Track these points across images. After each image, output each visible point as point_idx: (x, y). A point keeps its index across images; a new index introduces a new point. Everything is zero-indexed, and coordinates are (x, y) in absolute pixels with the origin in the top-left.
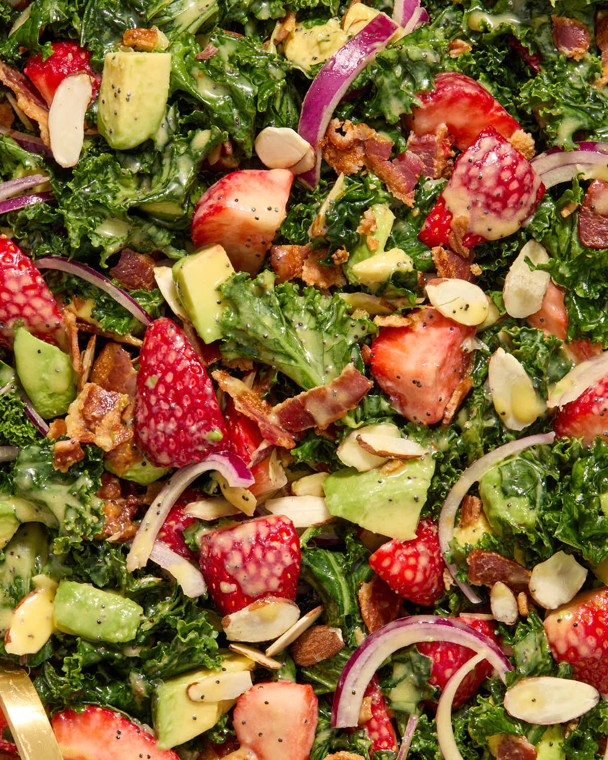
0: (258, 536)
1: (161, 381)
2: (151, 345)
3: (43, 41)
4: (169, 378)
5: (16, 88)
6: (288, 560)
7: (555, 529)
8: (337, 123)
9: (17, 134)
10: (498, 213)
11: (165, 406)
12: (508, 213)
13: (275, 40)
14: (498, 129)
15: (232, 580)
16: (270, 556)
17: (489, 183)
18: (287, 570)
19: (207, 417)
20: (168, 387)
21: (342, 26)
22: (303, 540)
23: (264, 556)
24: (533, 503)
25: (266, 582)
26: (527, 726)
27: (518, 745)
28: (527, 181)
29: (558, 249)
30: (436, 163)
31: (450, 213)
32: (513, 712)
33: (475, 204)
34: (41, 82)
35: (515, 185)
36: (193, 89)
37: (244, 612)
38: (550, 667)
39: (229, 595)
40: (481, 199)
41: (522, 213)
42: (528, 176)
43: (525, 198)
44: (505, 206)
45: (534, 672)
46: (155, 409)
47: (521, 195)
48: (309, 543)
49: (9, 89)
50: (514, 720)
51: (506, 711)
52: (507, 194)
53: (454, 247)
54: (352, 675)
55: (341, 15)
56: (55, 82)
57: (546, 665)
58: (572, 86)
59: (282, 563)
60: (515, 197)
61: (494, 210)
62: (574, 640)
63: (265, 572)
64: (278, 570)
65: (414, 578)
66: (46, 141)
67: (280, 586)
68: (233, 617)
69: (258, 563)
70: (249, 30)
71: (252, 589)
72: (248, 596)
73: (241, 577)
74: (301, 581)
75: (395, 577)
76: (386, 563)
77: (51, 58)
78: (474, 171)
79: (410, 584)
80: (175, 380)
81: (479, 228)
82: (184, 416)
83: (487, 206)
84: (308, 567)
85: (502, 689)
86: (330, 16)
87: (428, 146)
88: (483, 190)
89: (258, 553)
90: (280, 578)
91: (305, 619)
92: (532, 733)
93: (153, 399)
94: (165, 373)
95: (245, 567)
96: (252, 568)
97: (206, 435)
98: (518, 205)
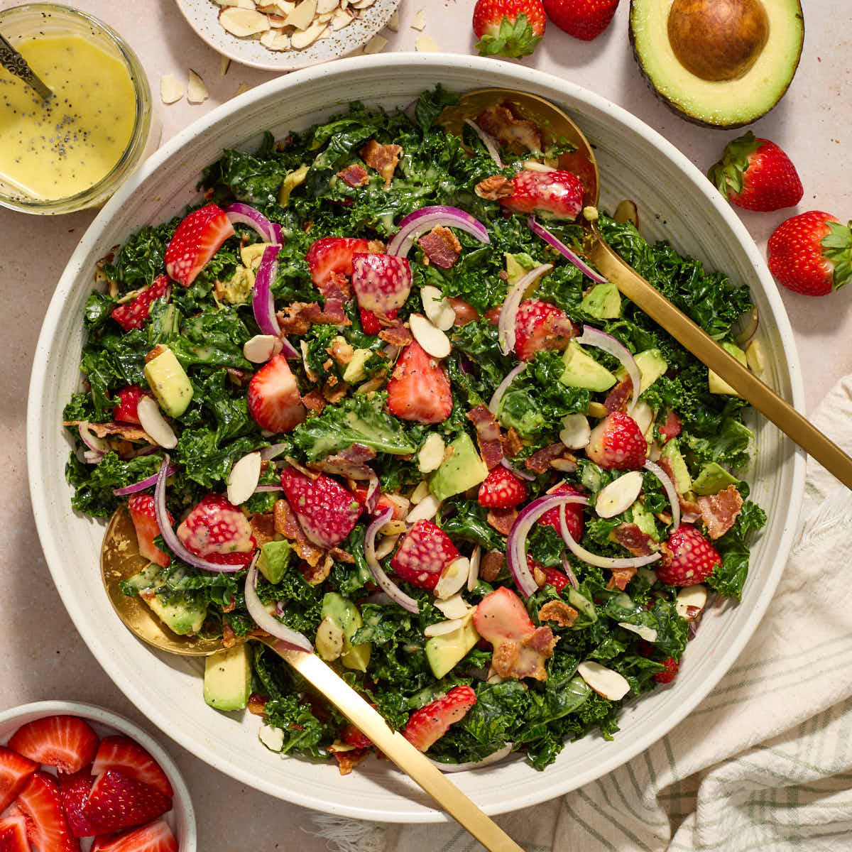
0: (415, 540)
1: (307, 497)
2: (289, 485)
3: (111, 398)
4: (310, 492)
5: (119, 431)
6: (439, 540)
7: (553, 413)
8: (280, 313)
9: (140, 451)
10: (394, 291)
11: (317, 508)
12: (398, 287)
13: (219, 301)
14: (358, 251)
15: (422, 572)
16: (430, 545)
17: (377, 281)
18: (443, 544)
19: (344, 498)
20: (312, 498)
21: (244, 267)
22: (439, 524)
23: (426, 547)
24: (534, 410)
25: (439, 559)
26: (620, 516)
27: (625, 529)
28: (393, 264)
29: (439, 281)
30: (343, 292)
31: (371, 312)
32: (608, 516)
33: (378, 297)
34: (129, 418)
35: (390, 272)
36: (196, 360)
37: (441, 581)
38: (608, 477)
39: (427, 581)
40: (379, 292)
41: (405, 281)
42: (393, 262)
43: (400, 274)
44: (393, 286)
45: (602, 486)
46: (313, 514)
47: (397, 274)
48: (443, 521)
49: (116, 434)
50: (612, 519)
51: (604, 519)
52: (390, 279)
53: (388, 325)
54: (515, 566)
55: (240, 262)
56: (134, 413)
57: (605, 478)
58: (374, 200)
59: (439, 543)
60: (394, 276)
61: (391, 292)
62: (610, 457)
63: (434, 555)
64: (440, 548)
65: (507, 494)
66: (155, 444)
67: (447, 555)
68: (437, 588)
69: (427, 554)
70: (204, 308)
71: (435, 568)
72: (436, 573)
73: (425, 566)
74: (455, 543)
75: (498, 501)
76: (488, 498)
77: (122, 403)
78: (364, 282)
79: (508, 497)
80: (314, 492)
81: (391, 306)
82: (331, 507)
83: (385, 292)
84: (452, 533)
85: (593, 509)
86: (235, 267)
87: (332, 288)
88: (377, 287)
89: (423, 549)
90: (443, 551)
91: (472, 560)
92: (626, 517)
93: (309, 511)
94: (306, 492)
95: (423, 562)
96: (425, 558)
97: (349, 509)
98: (399, 279)
